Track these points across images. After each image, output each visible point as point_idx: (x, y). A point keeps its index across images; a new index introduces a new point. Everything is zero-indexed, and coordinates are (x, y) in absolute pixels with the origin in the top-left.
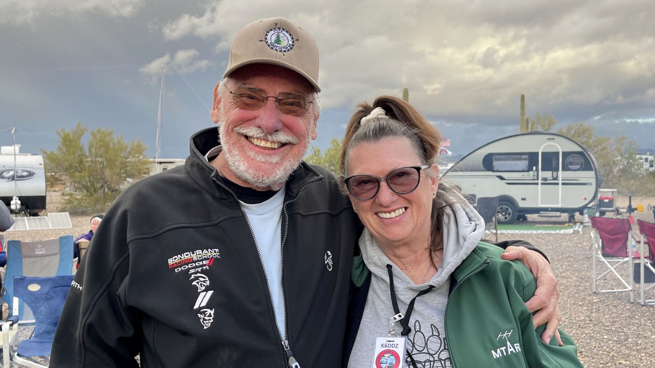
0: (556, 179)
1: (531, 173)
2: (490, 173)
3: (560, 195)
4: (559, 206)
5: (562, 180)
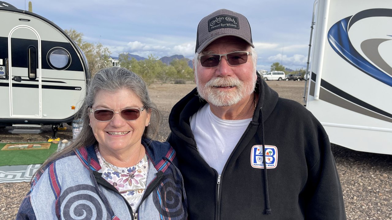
0: (33, 79)
3: (40, 103)
4: (39, 117)
5: (42, 81)
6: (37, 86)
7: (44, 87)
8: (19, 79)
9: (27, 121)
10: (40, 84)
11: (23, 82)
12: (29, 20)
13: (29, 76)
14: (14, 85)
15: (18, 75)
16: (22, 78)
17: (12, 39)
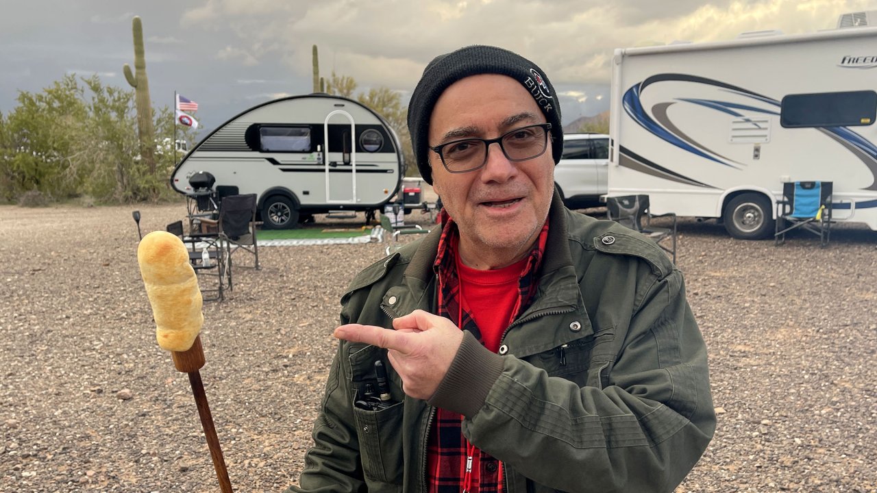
0: (348, 163)
1: (315, 155)
2: (257, 154)
3: (354, 187)
4: (354, 202)
5: (357, 165)
6: (350, 171)
7: (358, 171)
8: (334, 164)
9: (341, 207)
10: (354, 168)
11: (338, 167)
12: (343, 105)
13: (344, 161)
14: (331, 171)
15: (334, 160)
16: (338, 163)
17: (329, 126)
